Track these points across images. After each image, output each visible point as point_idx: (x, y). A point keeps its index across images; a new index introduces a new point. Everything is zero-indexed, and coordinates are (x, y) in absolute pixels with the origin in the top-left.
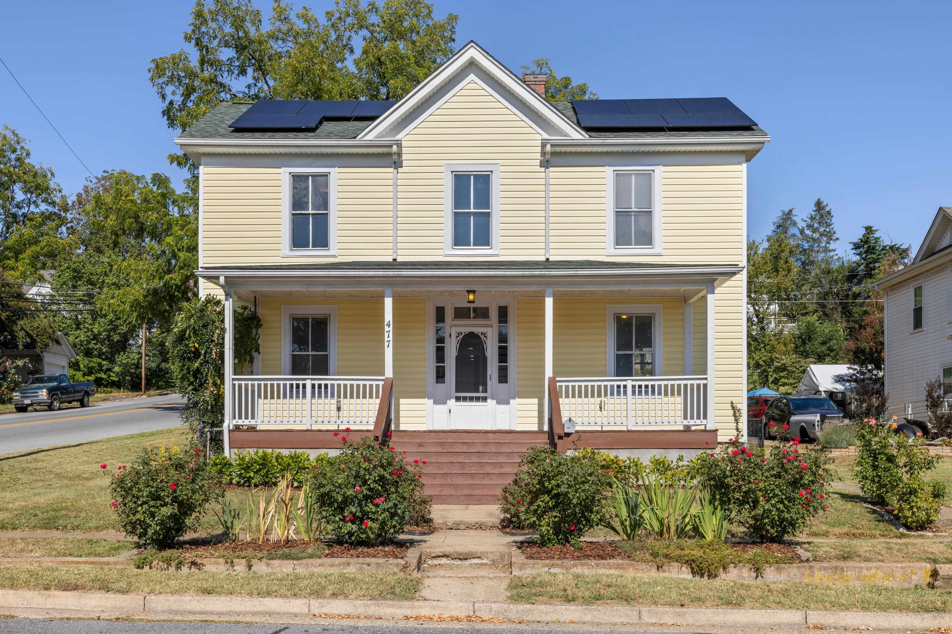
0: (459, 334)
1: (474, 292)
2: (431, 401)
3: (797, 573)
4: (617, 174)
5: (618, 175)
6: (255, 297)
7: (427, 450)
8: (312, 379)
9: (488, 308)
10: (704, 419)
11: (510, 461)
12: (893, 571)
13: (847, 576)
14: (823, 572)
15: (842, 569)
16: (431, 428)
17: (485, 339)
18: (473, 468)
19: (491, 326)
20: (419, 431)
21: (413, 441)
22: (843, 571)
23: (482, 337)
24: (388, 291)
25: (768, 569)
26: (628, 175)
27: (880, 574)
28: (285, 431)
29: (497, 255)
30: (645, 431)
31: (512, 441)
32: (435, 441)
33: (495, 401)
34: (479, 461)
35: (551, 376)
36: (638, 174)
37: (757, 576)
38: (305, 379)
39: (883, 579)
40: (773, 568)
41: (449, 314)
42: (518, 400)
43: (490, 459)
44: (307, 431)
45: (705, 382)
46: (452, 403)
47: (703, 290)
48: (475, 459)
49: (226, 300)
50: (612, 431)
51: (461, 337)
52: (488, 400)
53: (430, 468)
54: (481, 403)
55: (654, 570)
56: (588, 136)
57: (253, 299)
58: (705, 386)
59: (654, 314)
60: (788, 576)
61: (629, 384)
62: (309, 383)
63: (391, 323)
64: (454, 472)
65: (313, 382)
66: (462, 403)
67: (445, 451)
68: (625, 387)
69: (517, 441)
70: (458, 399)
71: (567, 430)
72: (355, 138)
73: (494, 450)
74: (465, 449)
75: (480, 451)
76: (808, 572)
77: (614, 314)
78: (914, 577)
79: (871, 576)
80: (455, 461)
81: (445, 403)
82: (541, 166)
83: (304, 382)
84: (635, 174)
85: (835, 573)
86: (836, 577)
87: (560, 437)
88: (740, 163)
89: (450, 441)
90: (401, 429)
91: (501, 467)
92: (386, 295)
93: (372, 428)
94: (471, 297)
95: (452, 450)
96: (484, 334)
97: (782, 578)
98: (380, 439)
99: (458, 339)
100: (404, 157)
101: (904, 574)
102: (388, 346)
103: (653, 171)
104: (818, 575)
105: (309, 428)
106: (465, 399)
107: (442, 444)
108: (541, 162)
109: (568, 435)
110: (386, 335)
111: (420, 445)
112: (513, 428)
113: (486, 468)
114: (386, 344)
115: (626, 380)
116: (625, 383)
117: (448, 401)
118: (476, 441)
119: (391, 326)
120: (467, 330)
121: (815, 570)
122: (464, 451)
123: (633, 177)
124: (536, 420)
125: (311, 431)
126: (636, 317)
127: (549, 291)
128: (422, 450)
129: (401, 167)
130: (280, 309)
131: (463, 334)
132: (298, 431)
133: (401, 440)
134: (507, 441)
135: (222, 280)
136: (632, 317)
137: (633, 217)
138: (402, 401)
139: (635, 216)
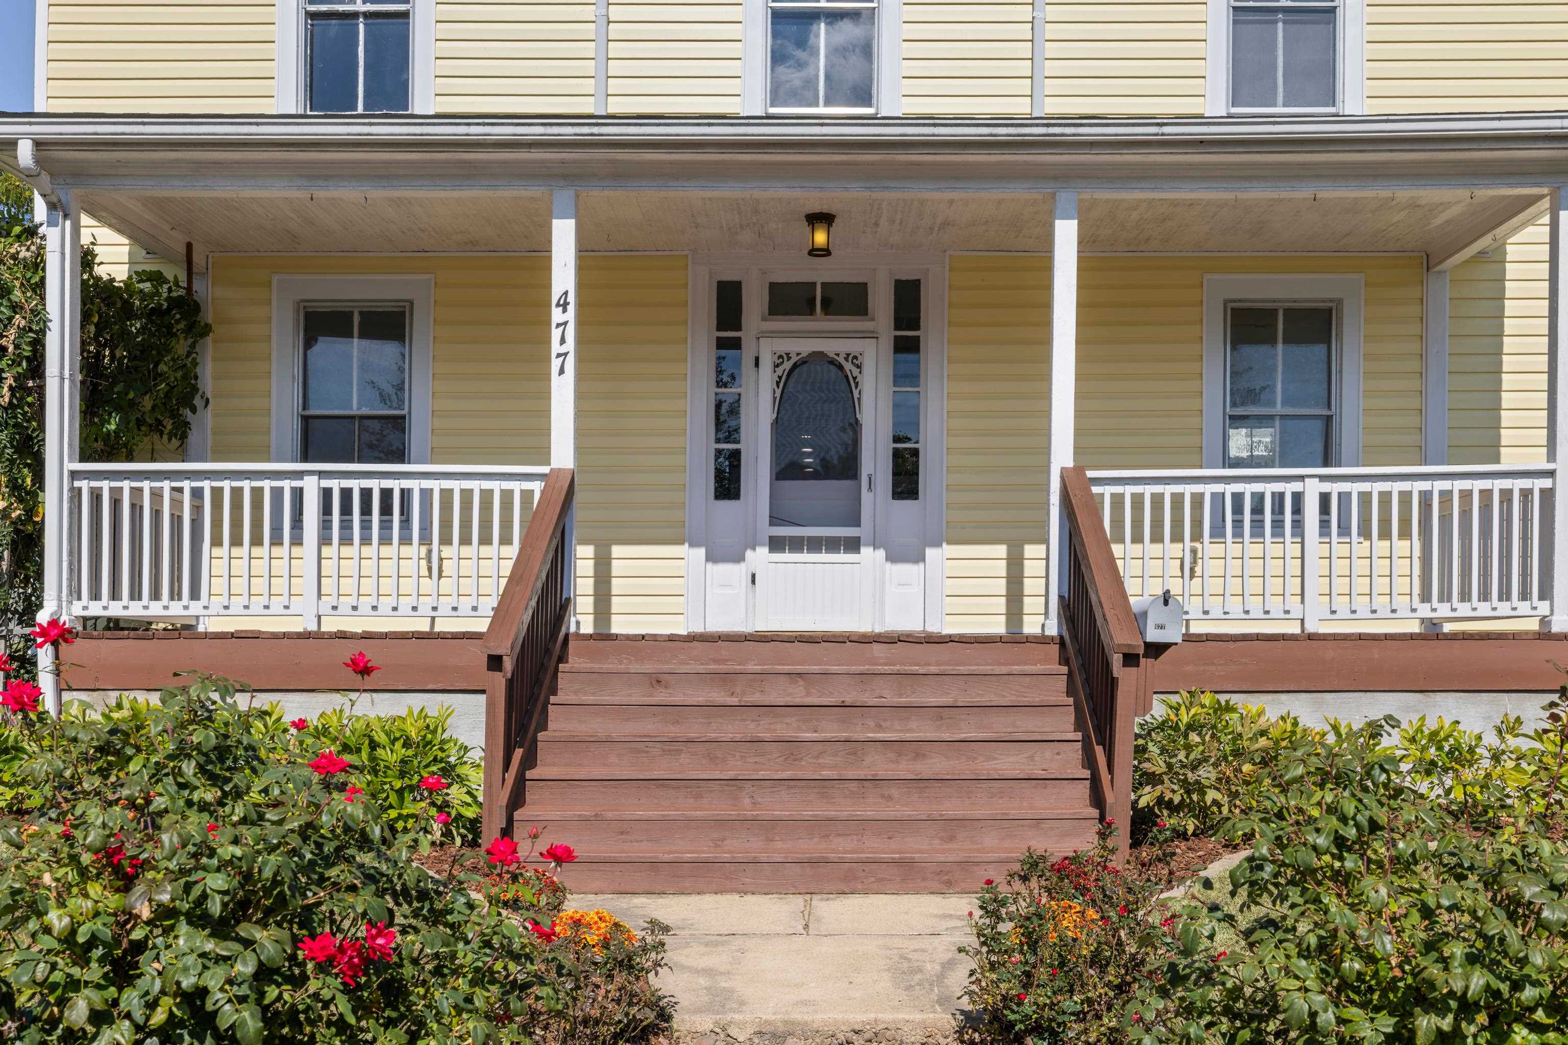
0: (782, 358)
1: (828, 217)
2: (701, 552)
6: (189, 246)
7: (678, 699)
8: (321, 474)
9: (864, 285)
10: (1542, 598)
11: (946, 736)
16: (698, 629)
17: (856, 371)
18: (826, 760)
19: (872, 335)
20: (655, 638)
21: (635, 667)
23: (848, 366)
24: (564, 196)
28: (232, 635)
30: (1361, 637)
31: (948, 669)
32: (701, 668)
33: (881, 553)
34: (844, 735)
35: (1070, 464)
38: (300, 475)
41: (754, 302)
42: (948, 550)
43: (879, 727)
44: (306, 635)
45: (1547, 483)
46: (760, 557)
47: (1541, 197)
48: (831, 730)
49: (51, 223)
50: (1258, 637)
51: (787, 365)
52: (863, 550)
53: (684, 758)
54: (842, 557)
57: (183, 250)
58: (1548, 496)
59: (1340, 302)
61: (1312, 491)
62: (311, 487)
63: (571, 298)
64: (761, 774)
65: (326, 483)
66: (787, 556)
67: (734, 701)
68: (1298, 498)
69: (963, 669)
70: (776, 544)
71: (1153, 635)
73: (891, 698)
74: (798, 694)
75: (849, 700)
77: (1226, 302)
80: (767, 736)
81: (739, 558)
83: (297, 484)
87: (1130, 660)
89: (752, 667)
90: (615, 630)
91: (918, 756)
92: (555, 210)
93: (482, 626)
94: (820, 238)
95: (757, 698)
96: (853, 358)
98: (508, 664)
99: (779, 371)
102: (562, 371)
105: (313, 627)
106: (796, 545)
107: (725, 678)
109: (1156, 650)
110: (556, 334)
111: (657, 681)
112: (934, 627)
113: (868, 760)
114: (556, 364)
115: (1302, 478)
116: (1297, 486)
117: (749, 553)
118: (835, 669)
119: (571, 308)
120: (806, 347)
122: (798, 701)
124: (1000, 604)
125: (318, 636)
126: (1287, 309)
127: (1066, 197)
128: (661, 696)
130: (269, 284)
131: (795, 359)
132: (275, 636)
133: (596, 666)
134: (933, 669)
135: (25, 153)
136: (1275, 311)
137: (1280, 25)
138: (617, 551)
139: (1285, 22)
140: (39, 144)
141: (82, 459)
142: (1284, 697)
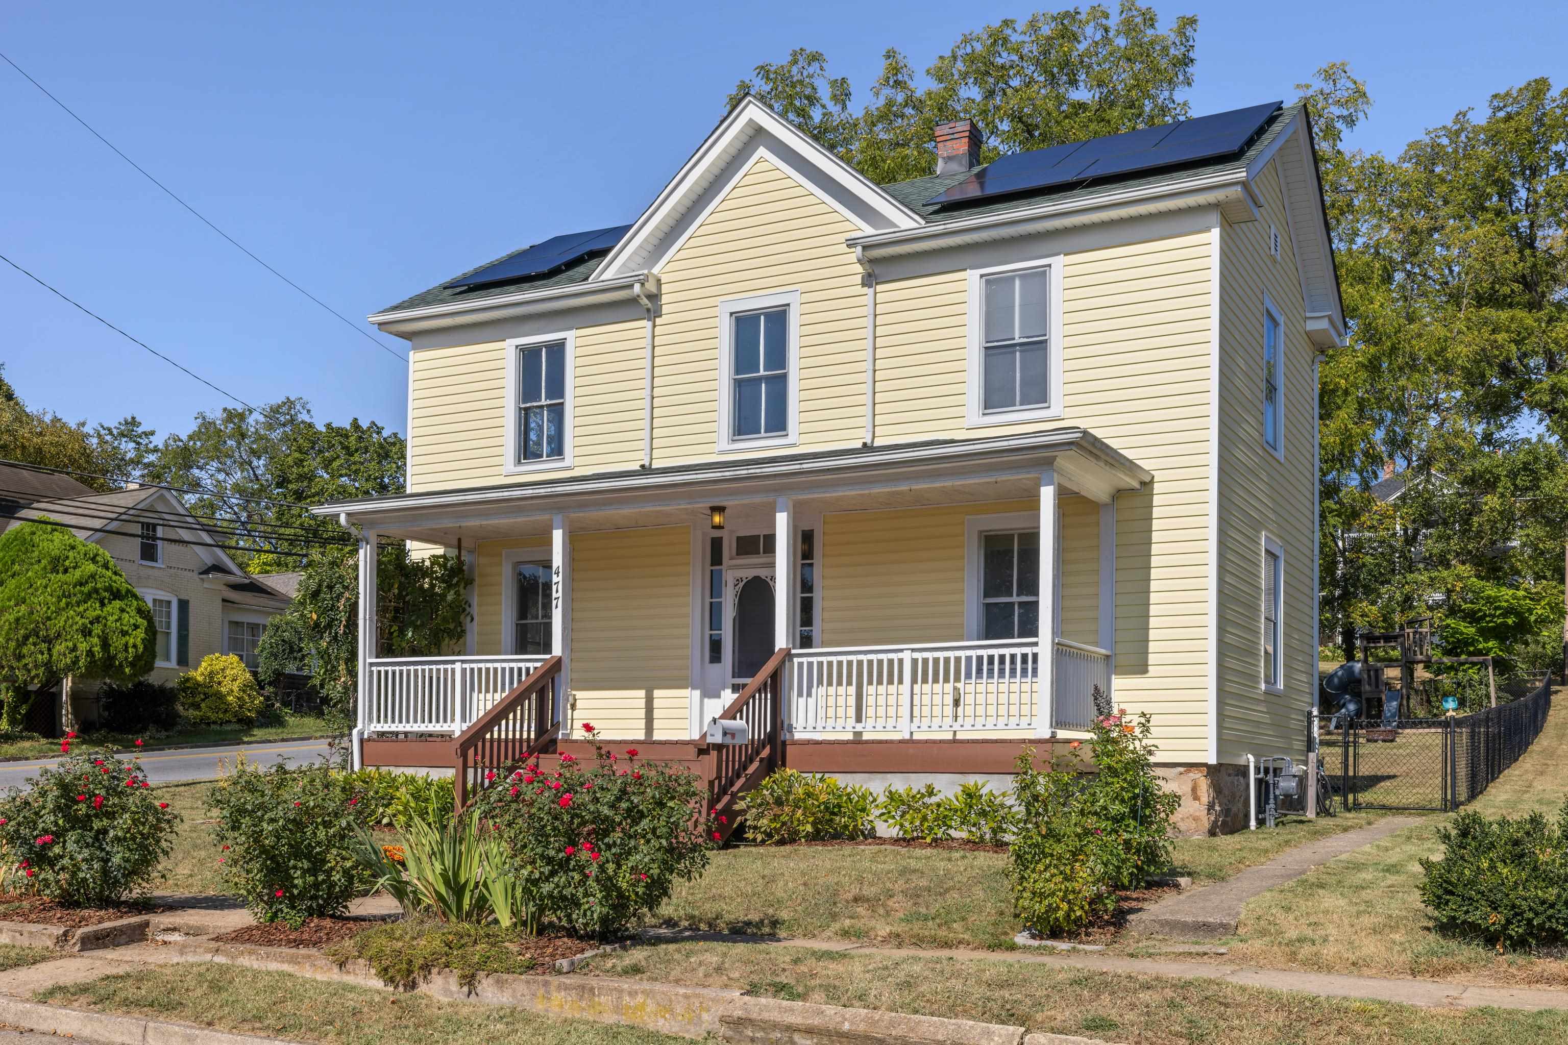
0: (739, 580)
1: (720, 509)
2: (698, 693)
3: (526, 992)
4: (987, 282)
5: (990, 282)
6: (459, 540)
8: (463, 661)
12: (671, 1001)
13: (600, 1004)
14: (563, 993)
15: (592, 990)
17: (775, 587)
22: (594, 994)
23: (772, 584)
24: (557, 519)
25: (484, 981)
26: (1006, 280)
27: (651, 1006)
29: (793, 445)
30: (927, 741)
36: (1027, 276)
37: (470, 993)
38: (453, 662)
39: (656, 1015)
40: (490, 980)
41: (729, 547)
46: (727, 695)
51: (741, 585)
55: (336, 969)
56: (923, 222)
58: (1035, 656)
60: (514, 997)
61: (908, 657)
62: (458, 668)
63: (561, 570)
70: (736, 688)
71: (711, 740)
72: (586, 279)
76: (542, 991)
77: (980, 532)
78: (705, 1016)
79: (636, 1008)
82: (864, 285)
83: (453, 666)
84: (1021, 276)
85: (581, 998)
86: (584, 1004)
87: (703, 751)
88: (1207, 229)
92: (554, 525)
94: (717, 519)
97: (505, 999)
99: (737, 589)
100: (665, 299)
101: (688, 1009)
102: (556, 607)
103: (1050, 266)
104: (558, 997)
108: (863, 278)
110: (554, 588)
114: (554, 603)
115: (902, 650)
116: (900, 655)
117: (722, 693)
119: (561, 575)
120: (750, 574)
121: (552, 988)
123: (1017, 282)
126: (1020, 535)
127: (781, 500)
129: (660, 316)
130: (501, 555)
131: (745, 581)
135: (343, 519)
136: (1013, 535)
137: (1018, 354)
138: (657, 693)
139: (1021, 351)
140: (349, 515)
141: (377, 657)
142: (889, 775)
